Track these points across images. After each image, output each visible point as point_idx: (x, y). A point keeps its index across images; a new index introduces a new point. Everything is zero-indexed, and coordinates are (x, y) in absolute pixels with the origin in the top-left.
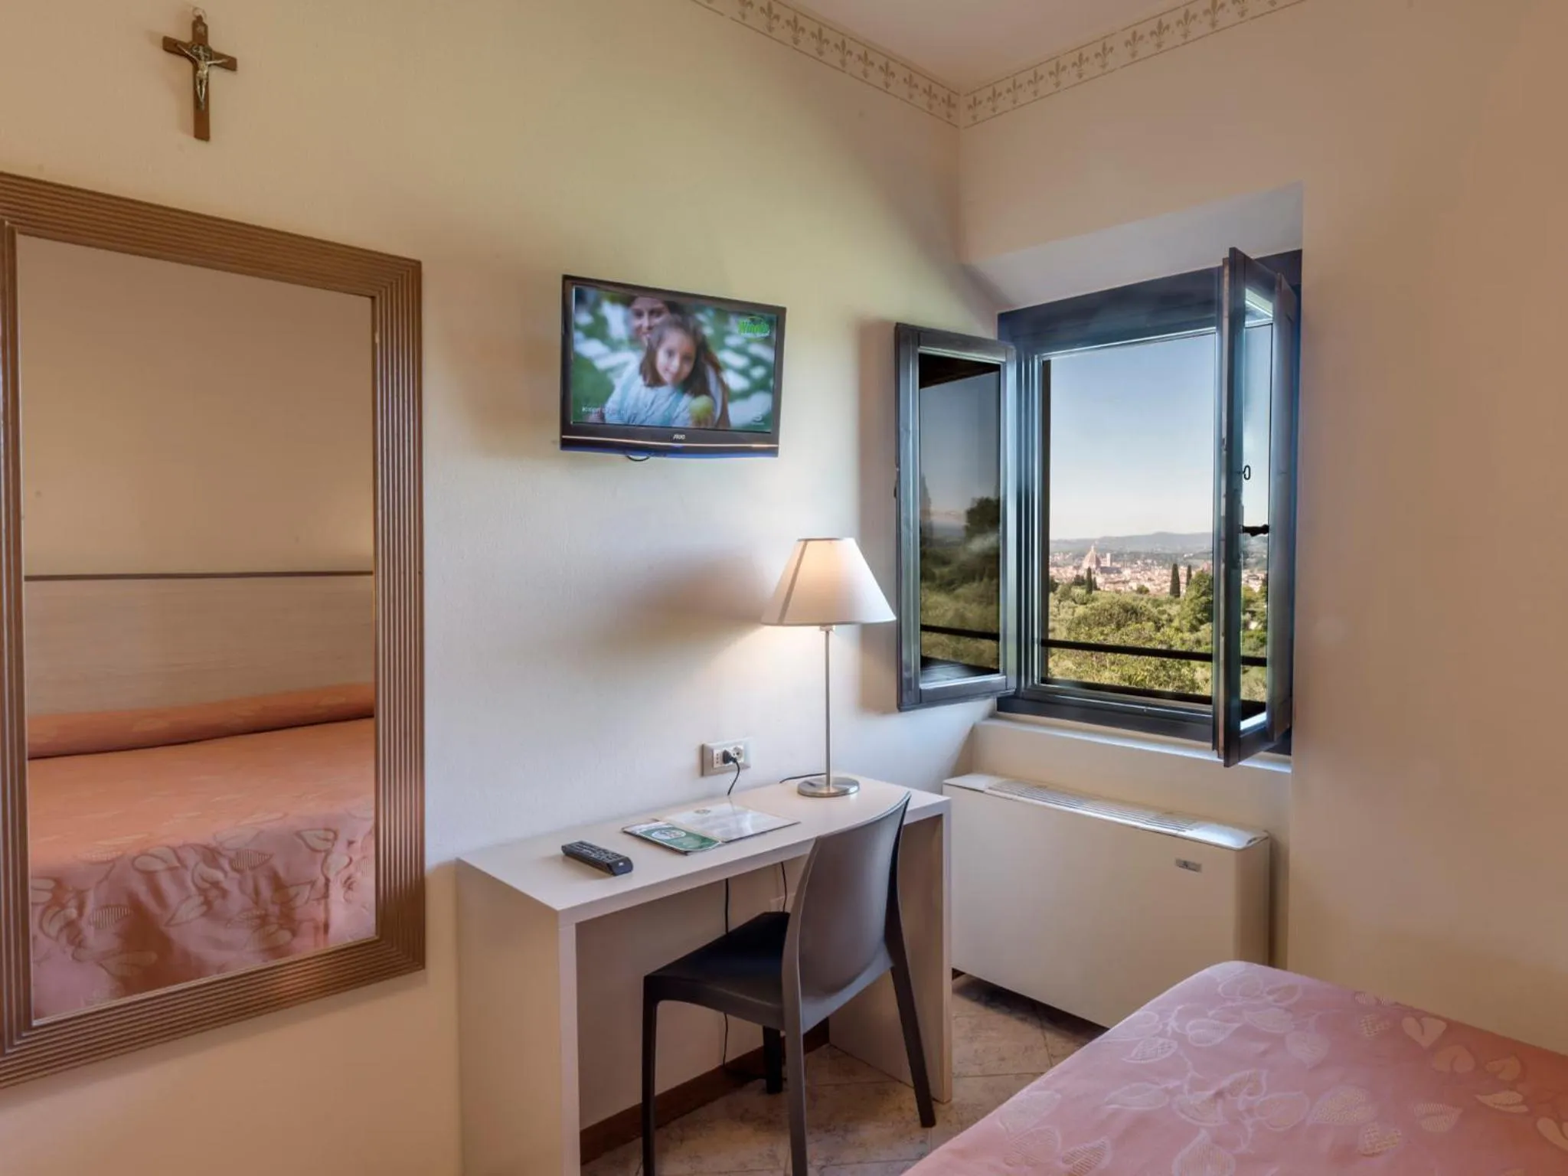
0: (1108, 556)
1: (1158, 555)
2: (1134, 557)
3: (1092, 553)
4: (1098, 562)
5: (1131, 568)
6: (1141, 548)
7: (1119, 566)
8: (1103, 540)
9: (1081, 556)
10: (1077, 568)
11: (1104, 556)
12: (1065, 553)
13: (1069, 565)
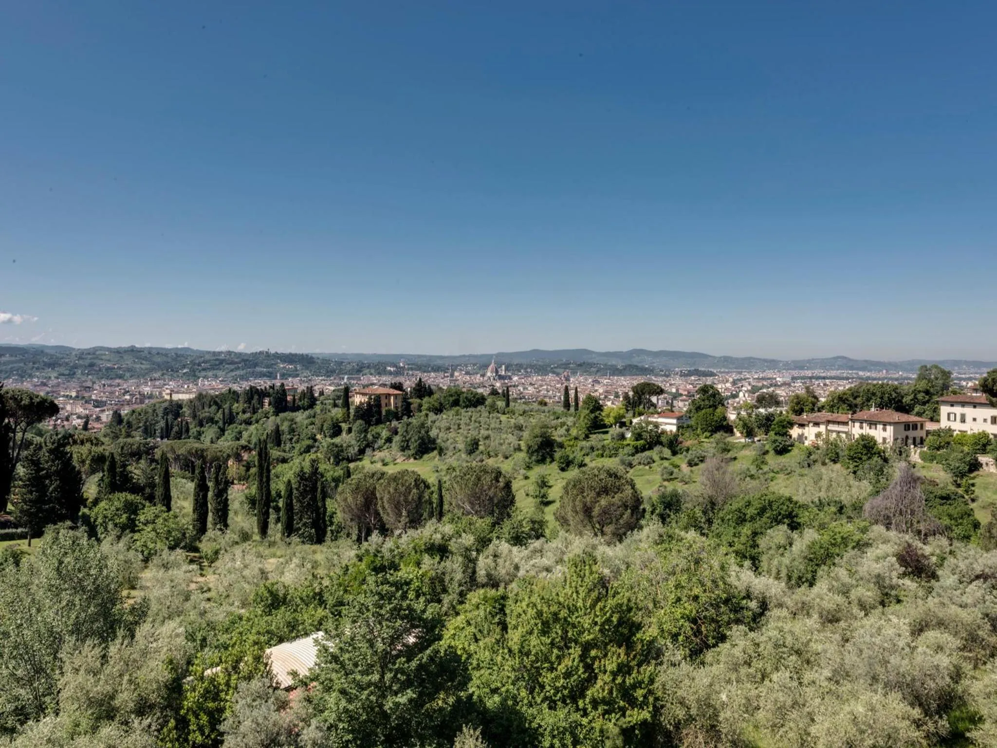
0: (503, 367)
1: (535, 365)
2: (519, 367)
3: (492, 366)
4: (497, 372)
5: (518, 375)
6: (524, 361)
7: (510, 374)
8: (499, 355)
9: (486, 366)
10: (483, 375)
11: (501, 367)
12: (474, 365)
13: (477, 374)
